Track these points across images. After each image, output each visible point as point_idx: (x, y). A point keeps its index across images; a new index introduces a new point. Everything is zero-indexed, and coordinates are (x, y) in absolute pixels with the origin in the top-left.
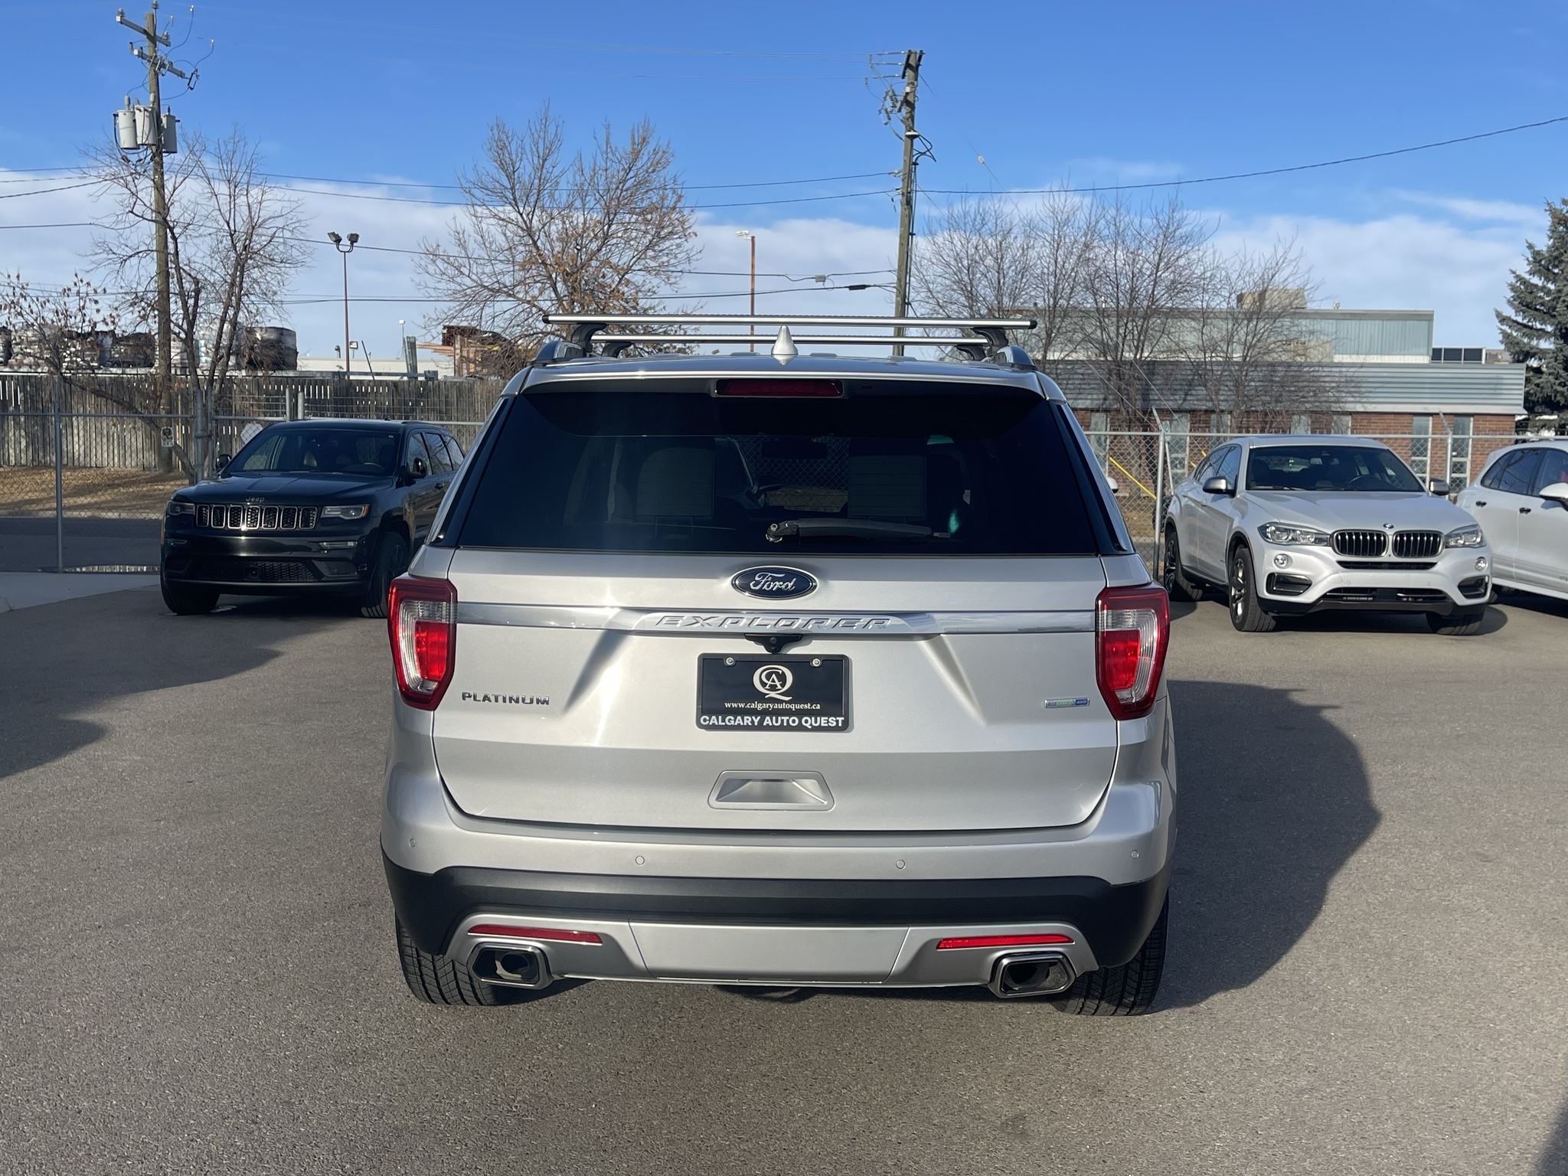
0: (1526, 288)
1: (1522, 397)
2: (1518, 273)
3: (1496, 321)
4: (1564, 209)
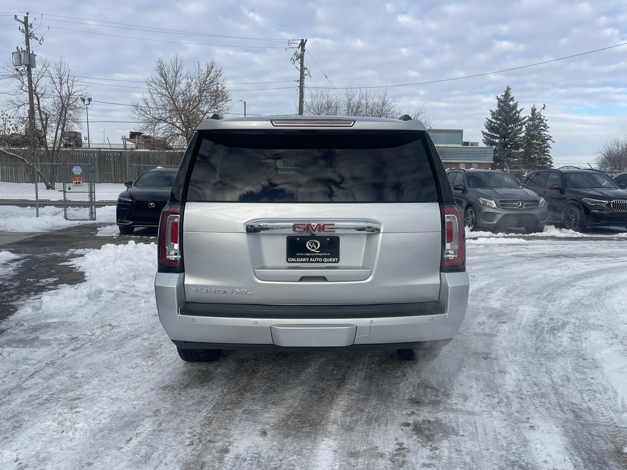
0: (491, 123)
1: (493, 158)
2: (489, 119)
3: (482, 134)
4: (502, 98)
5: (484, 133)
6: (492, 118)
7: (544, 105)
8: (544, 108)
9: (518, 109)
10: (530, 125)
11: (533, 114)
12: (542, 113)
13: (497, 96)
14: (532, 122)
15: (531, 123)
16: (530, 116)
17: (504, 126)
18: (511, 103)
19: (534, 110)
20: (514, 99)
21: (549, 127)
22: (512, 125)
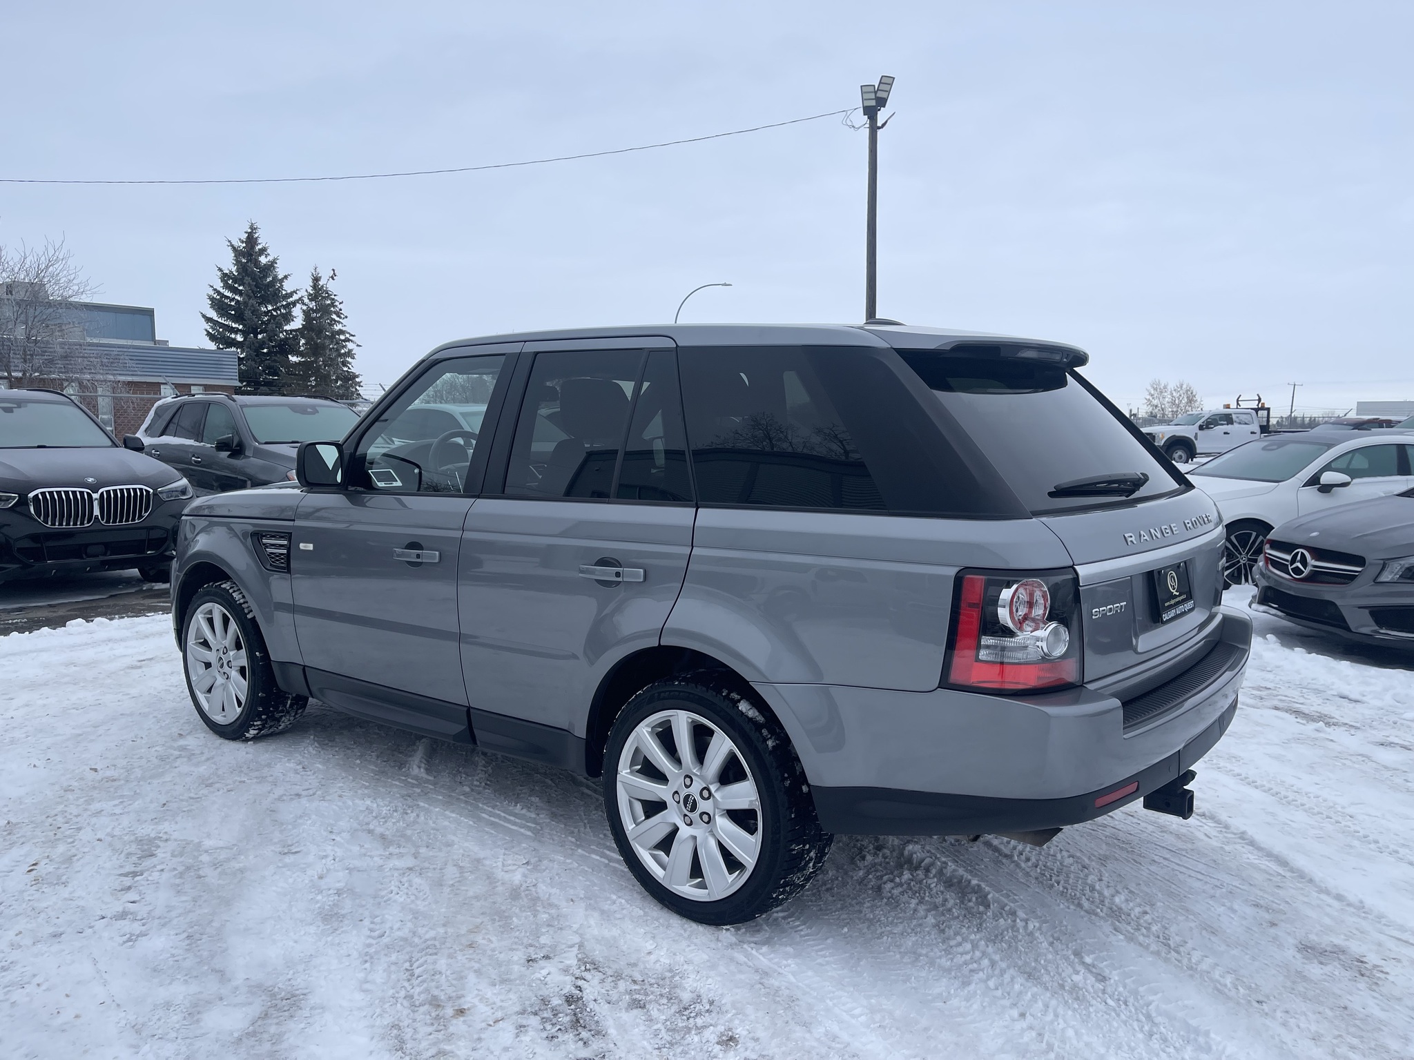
0: (222, 298)
1: (238, 374)
2: (214, 287)
3: (202, 320)
4: (241, 246)
5: (208, 320)
6: (222, 287)
7: (333, 270)
8: (333, 278)
9: (279, 273)
10: (312, 309)
11: (315, 287)
12: (331, 287)
13: (230, 242)
14: (314, 304)
16: (311, 290)
17: (251, 306)
18: (263, 260)
19: (316, 279)
20: (269, 250)
21: (346, 317)
22: (270, 308)
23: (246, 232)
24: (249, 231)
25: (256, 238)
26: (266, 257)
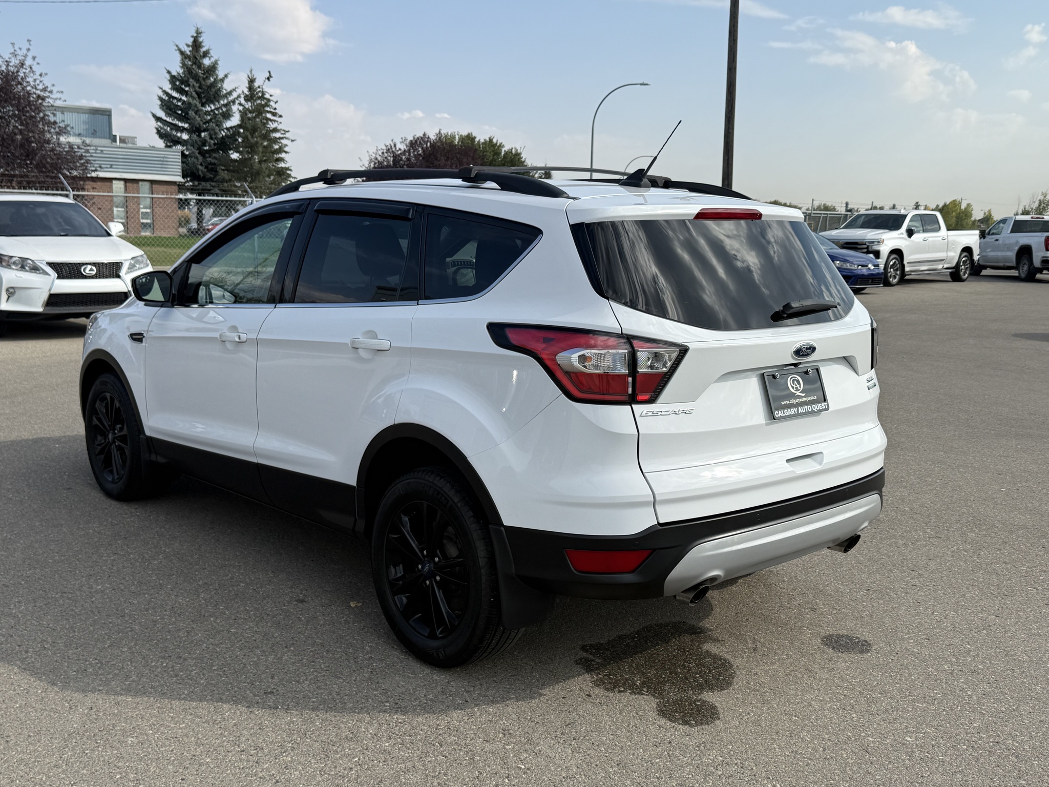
0: (169, 98)
1: (181, 171)
2: (164, 89)
3: (153, 119)
4: (188, 50)
5: (158, 119)
6: (171, 89)
7: (269, 72)
8: (268, 79)
9: (221, 75)
10: (248, 109)
11: (251, 88)
12: (266, 89)
13: (177, 46)
14: (250, 104)
15: (248, 105)
16: (247, 92)
17: (196, 106)
18: (207, 62)
19: (252, 81)
20: (212, 53)
21: (281, 116)
22: (213, 107)
23: (192, 37)
24: (195, 35)
25: (201, 42)
26: (210, 59)
